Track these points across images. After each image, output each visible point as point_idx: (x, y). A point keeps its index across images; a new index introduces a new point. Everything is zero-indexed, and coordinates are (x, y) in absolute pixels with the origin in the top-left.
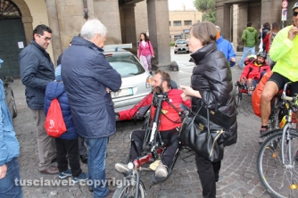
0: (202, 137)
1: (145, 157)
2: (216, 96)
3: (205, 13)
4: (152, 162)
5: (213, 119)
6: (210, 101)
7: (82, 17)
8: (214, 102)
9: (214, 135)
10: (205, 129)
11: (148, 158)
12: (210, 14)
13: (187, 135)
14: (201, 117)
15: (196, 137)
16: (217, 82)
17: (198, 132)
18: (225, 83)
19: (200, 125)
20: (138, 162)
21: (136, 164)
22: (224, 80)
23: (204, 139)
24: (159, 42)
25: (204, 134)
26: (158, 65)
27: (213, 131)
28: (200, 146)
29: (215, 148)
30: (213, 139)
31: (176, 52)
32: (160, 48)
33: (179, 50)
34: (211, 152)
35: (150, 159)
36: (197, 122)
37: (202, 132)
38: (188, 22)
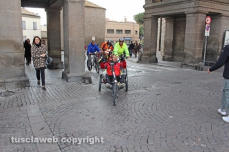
38: (128, 32)
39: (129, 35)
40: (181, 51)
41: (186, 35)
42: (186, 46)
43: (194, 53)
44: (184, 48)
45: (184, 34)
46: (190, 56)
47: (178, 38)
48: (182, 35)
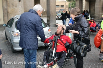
0: (78, 48)
1: (51, 63)
2: (85, 32)
3: (70, 2)
4: (53, 65)
5: (83, 41)
6: (83, 35)
7: (18, 1)
8: (84, 35)
9: (83, 47)
10: (80, 45)
11: (52, 63)
12: (72, 3)
13: (73, 47)
14: (78, 41)
15: (76, 47)
16: (85, 27)
17: (77, 46)
18: (88, 28)
19: (78, 43)
20: (49, 65)
21: (48, 65)
22: (88, 27)
23: (79, 48)
24: (51, 14)
25: (79, 47)
26: (50, 24)
27: (82, 45)
28: (77, 51)
29: (83, 52)
30: (82, 48)
31: (57, 19)
32: (51, 17)
33: (59, 18)
34: (82, 53)
35: (53, 64)
36: (77, 42)
37: (78, 46)
38: (62, 6)
39: (63, 8)
40: (93, 15)
41: (95, 8)
42: (96, 12)
43: (99, 16)
44: (94, 13)
45: (95, 7)
46: (97, 17)
47: (92, 9)
48: (94, 8)
